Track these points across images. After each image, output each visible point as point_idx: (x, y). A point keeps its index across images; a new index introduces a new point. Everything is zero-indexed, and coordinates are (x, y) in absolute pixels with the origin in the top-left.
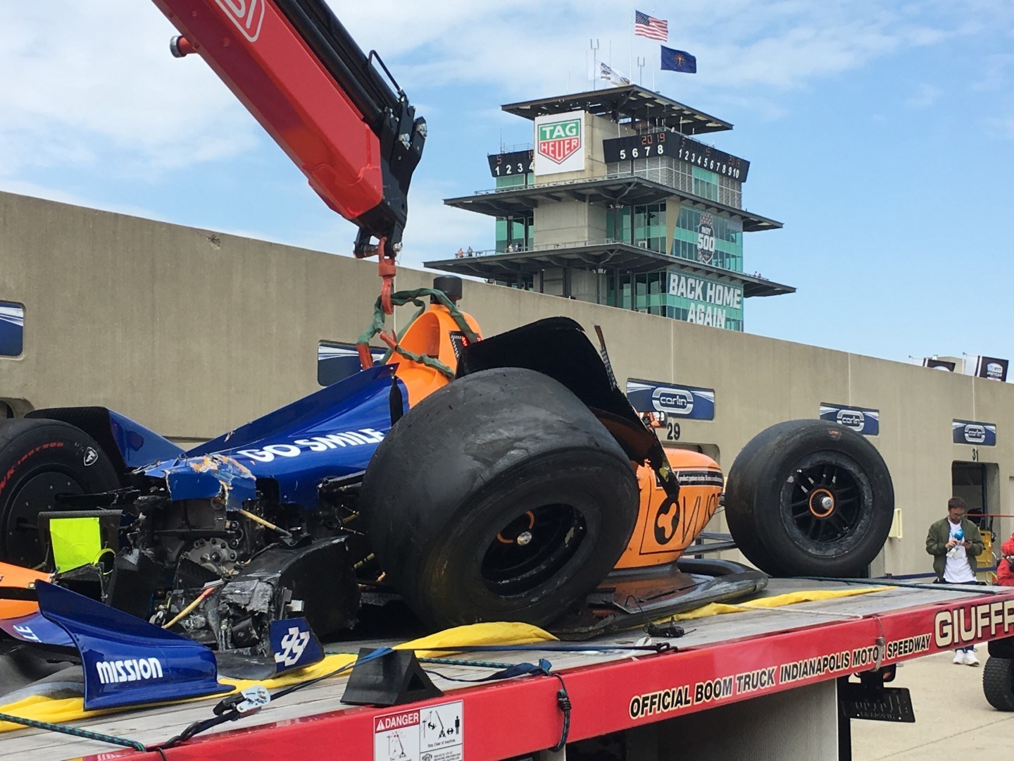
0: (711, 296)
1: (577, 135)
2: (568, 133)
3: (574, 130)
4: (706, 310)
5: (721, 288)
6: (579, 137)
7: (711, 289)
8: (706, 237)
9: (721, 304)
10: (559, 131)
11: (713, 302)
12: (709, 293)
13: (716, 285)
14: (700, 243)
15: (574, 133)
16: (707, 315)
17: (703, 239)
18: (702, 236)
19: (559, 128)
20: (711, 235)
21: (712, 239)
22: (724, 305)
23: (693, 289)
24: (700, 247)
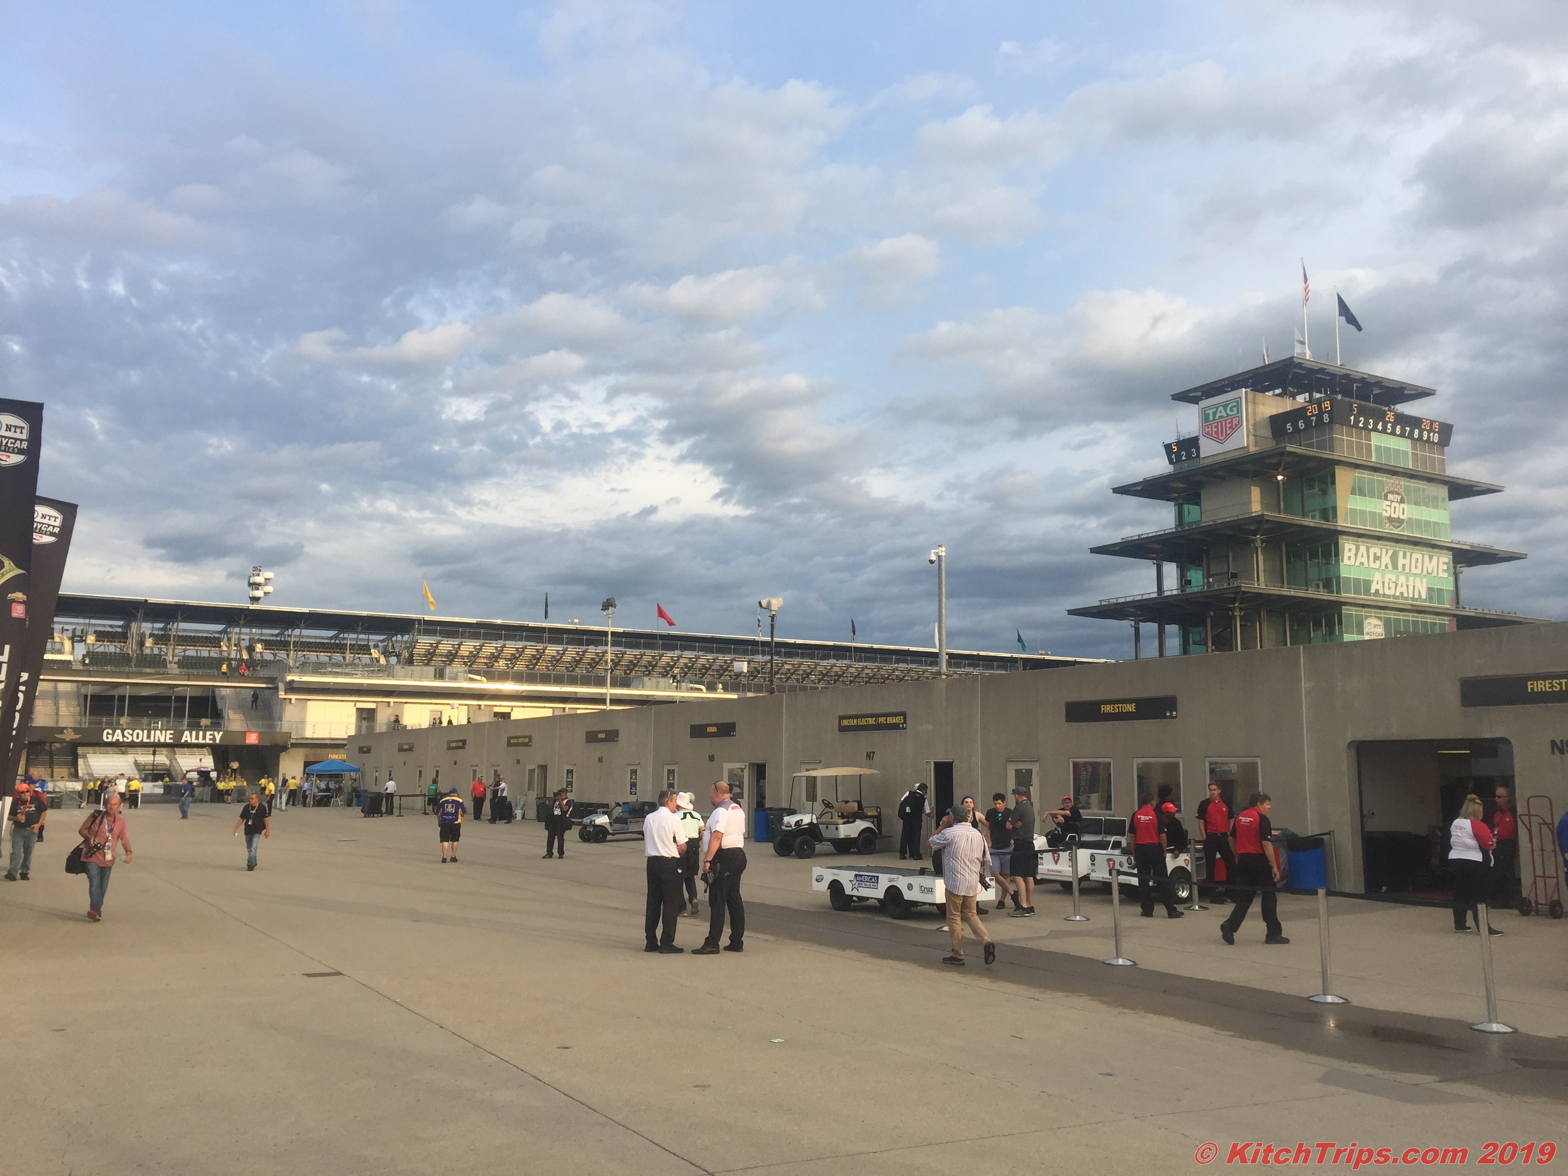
0: (1404, 565)
1: (1238, 413)
2: (1229, 412)
3: (1235, 409)
4: (1397, 579)
5: (1420, 556)
6: (1240, 415)
7: (1405, 557)
8: (1397, 505)
9: (1420, 572)
10: (1221, 412)
11: (1407, 570)
12: (1401, 561)
13: (1411, 554)
14: (1386, 511)
15: (1235, 412)
16: (1399, 585)
17: (1390, 506)
18: (1389, 503)
19: (1221, 408)
20: (1402, 501)
21: (1402, 505)
22: (1425, 573)
23: (1377, 558)
24: (1385, 514)
